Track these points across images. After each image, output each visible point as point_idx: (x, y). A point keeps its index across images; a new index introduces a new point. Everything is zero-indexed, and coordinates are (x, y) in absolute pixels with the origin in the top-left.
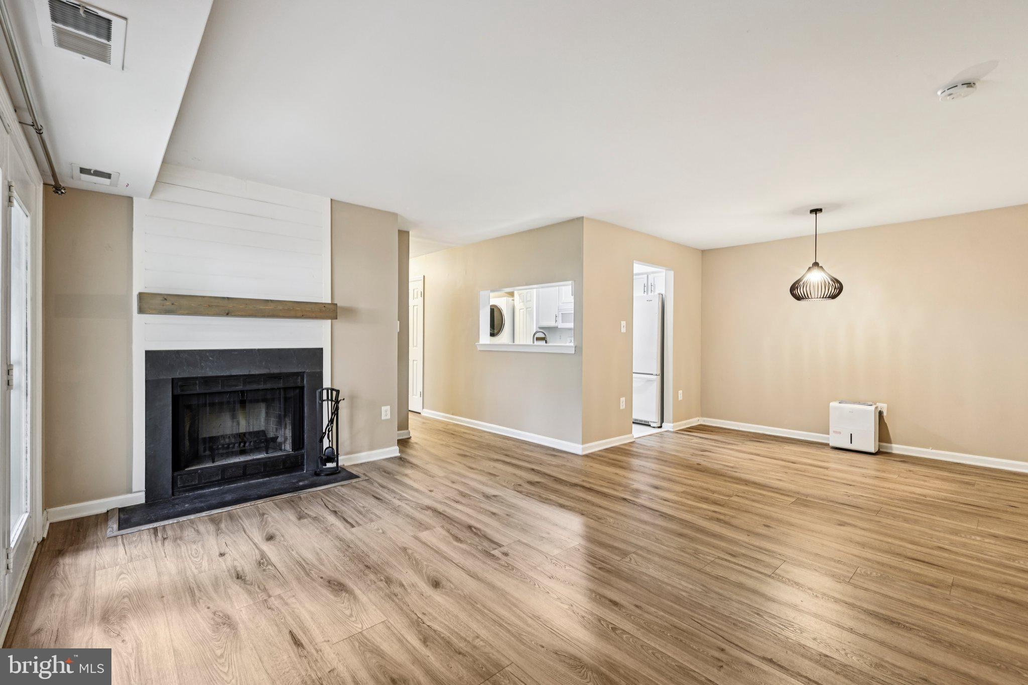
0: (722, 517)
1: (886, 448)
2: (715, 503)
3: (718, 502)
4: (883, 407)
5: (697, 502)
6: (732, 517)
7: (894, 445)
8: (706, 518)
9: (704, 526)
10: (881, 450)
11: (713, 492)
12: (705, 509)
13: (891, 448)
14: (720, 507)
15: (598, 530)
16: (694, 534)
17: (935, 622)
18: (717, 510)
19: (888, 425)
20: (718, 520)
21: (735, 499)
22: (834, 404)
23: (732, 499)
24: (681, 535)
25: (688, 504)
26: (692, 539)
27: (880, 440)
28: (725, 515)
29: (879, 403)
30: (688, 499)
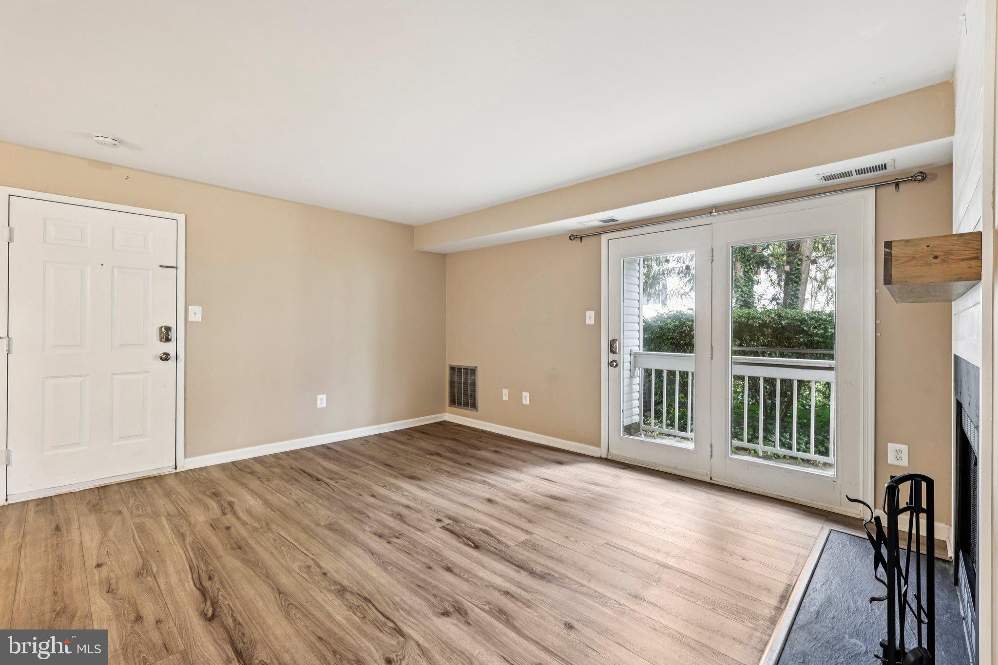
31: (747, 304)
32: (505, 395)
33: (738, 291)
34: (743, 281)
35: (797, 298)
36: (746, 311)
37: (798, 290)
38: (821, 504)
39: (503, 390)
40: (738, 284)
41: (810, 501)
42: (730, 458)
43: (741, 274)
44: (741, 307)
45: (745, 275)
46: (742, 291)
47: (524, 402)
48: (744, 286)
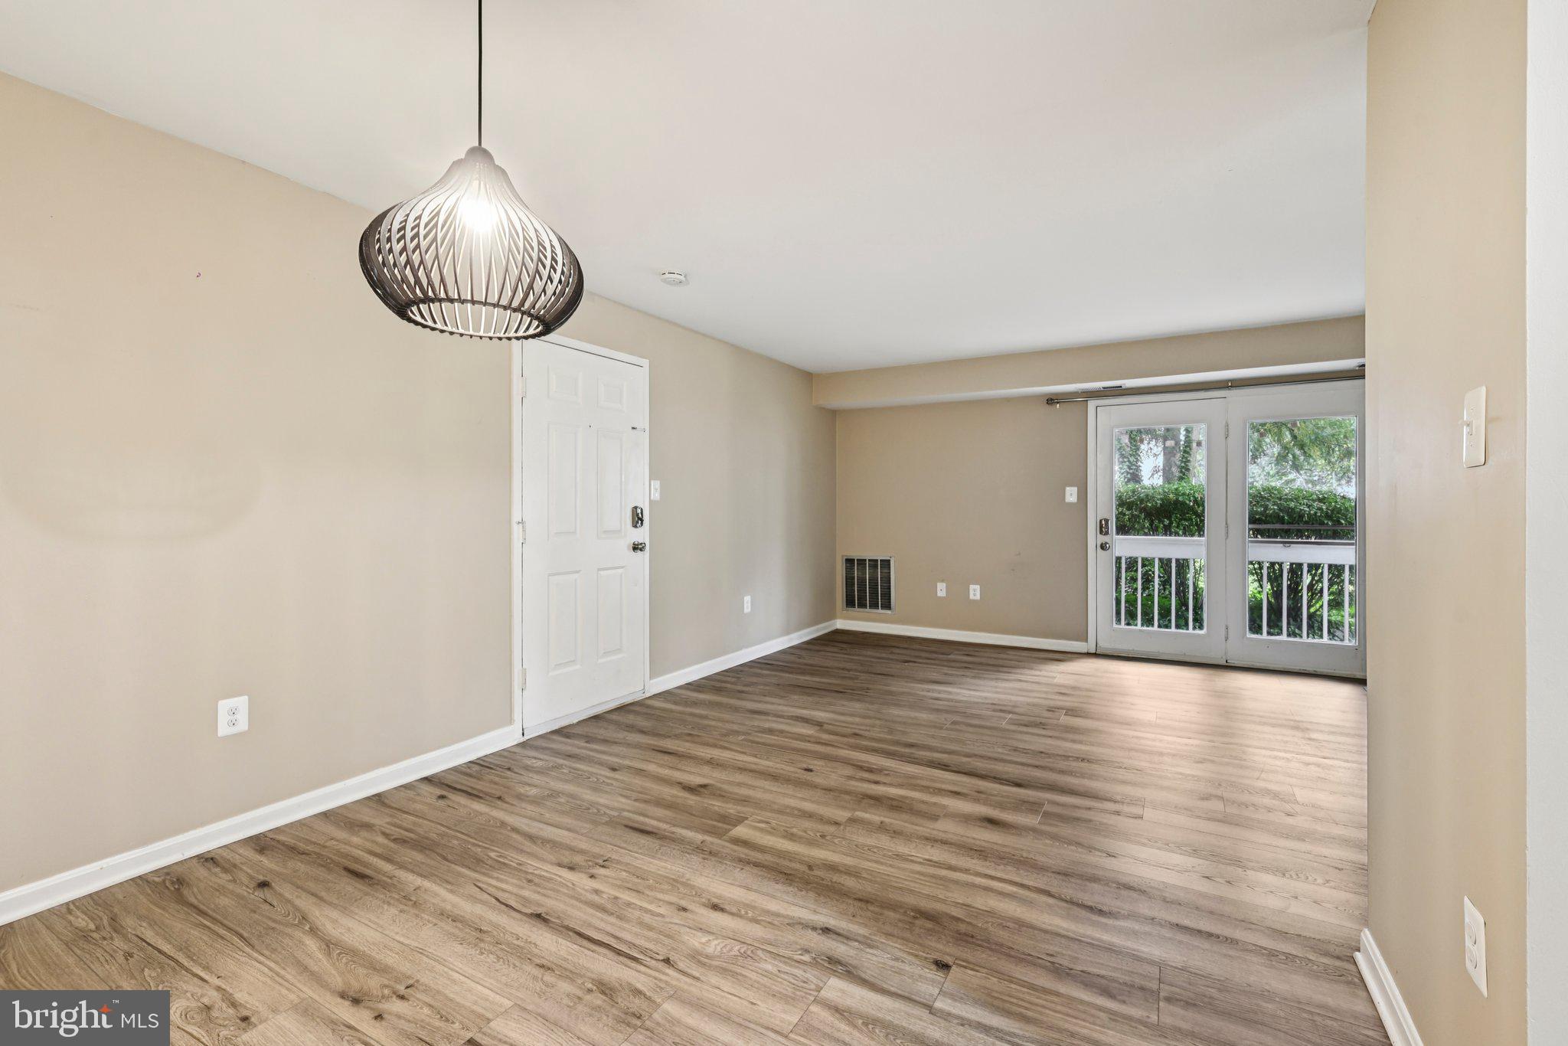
0: (866, 775)
2: (877, 800)
3: (872, 802)
5: (907, 798)
6: (850, 778)
8: (886, 770)
9: (889, 760)
11: (882, 828)
12: (891, 785)
14: (870, 792)
15: (1006, 738)
16: (897, 749)
17: (728, 716)
18: (873, 786)
20: (870, 770)
21: (842, 815)
23: (847, 814)
24: (912, 745)
25: (920, 791)
26: (897, 743)
28: (862, 780)
30: (923, 802)
31: (1135, 477)
32: (941, 590)
33: (1125, 462)
34: (1129, 449)
35: (1188, 470)
36: (1131, 486)
37: (1189, 461)
38: (1344, 672)
39: (938, 584)
40: (1124, 452)
41: (1333, 671)
42: (1247, 638)
43: (1127, 441)
44: (1129, 480)
45: (1131, 443)
46: (1129, 461)
47: (972, 597)
48: (1131, 455)
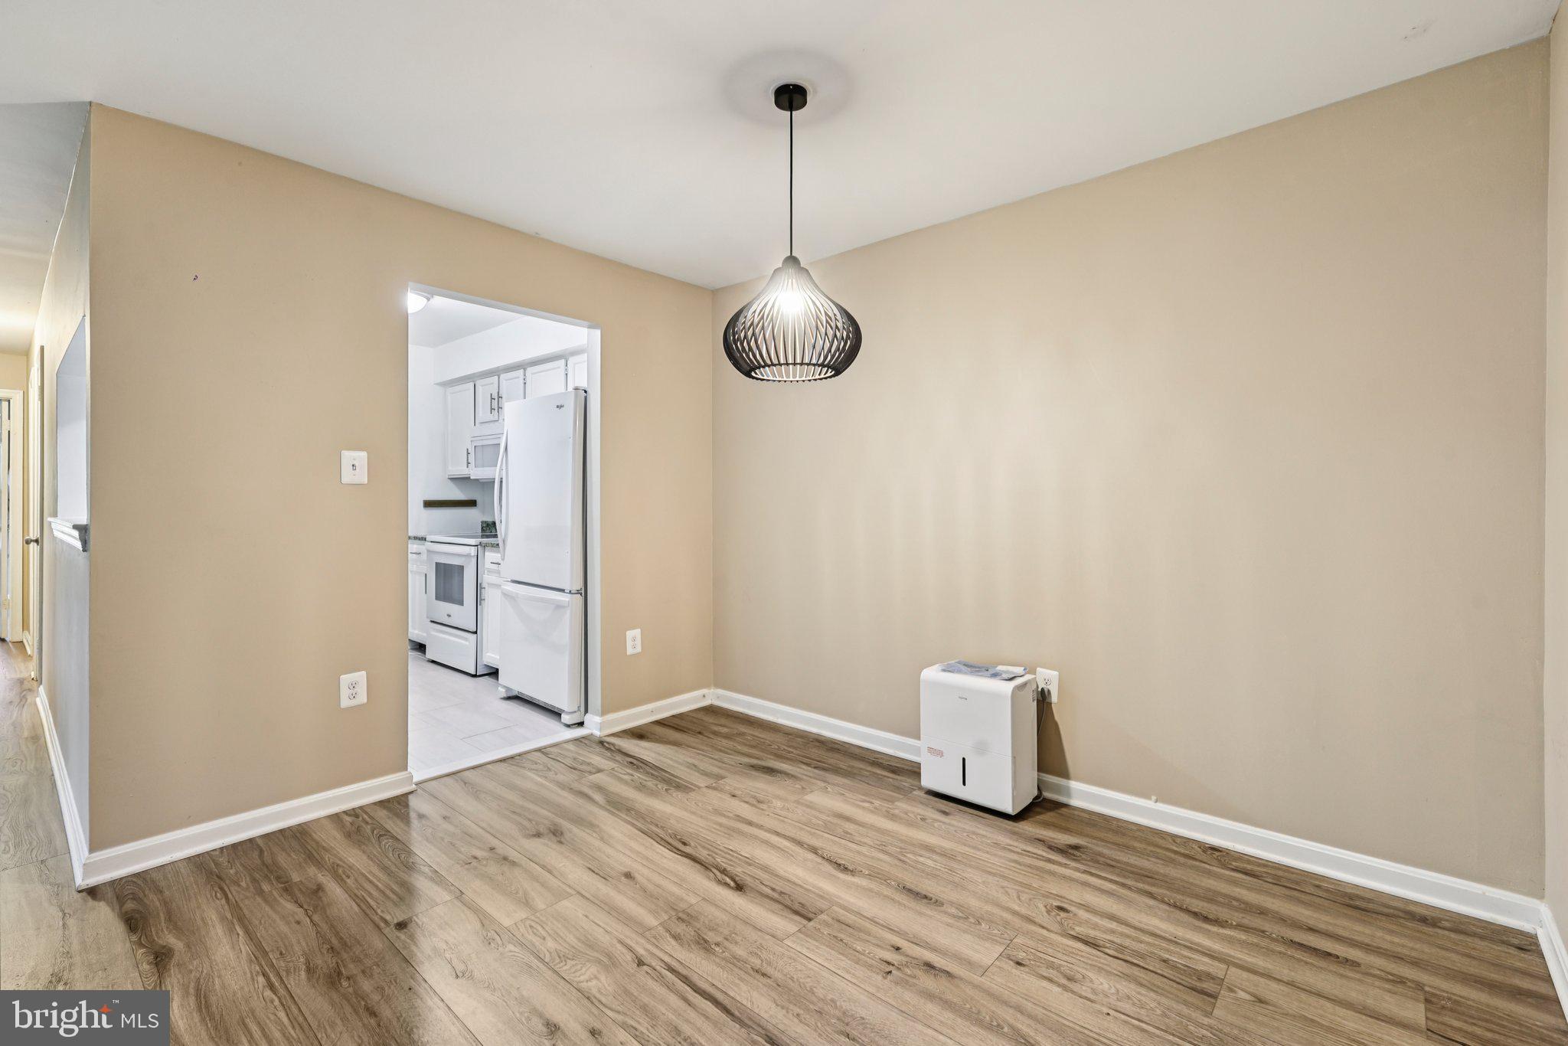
1: (1058, 789)
4: (1047, 677)
7: (1074, 785)
10: (1047, 794)
13: (1067, 792)
19: (1060, 727)
22: (931, 674)
27: (1042, 767)
29: (1041, 667)
